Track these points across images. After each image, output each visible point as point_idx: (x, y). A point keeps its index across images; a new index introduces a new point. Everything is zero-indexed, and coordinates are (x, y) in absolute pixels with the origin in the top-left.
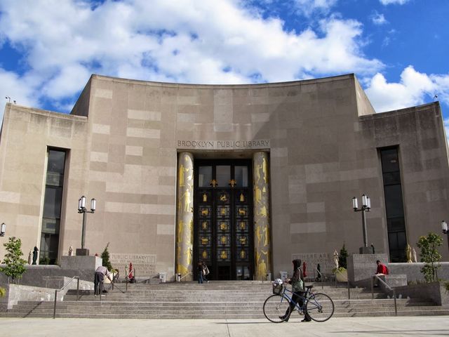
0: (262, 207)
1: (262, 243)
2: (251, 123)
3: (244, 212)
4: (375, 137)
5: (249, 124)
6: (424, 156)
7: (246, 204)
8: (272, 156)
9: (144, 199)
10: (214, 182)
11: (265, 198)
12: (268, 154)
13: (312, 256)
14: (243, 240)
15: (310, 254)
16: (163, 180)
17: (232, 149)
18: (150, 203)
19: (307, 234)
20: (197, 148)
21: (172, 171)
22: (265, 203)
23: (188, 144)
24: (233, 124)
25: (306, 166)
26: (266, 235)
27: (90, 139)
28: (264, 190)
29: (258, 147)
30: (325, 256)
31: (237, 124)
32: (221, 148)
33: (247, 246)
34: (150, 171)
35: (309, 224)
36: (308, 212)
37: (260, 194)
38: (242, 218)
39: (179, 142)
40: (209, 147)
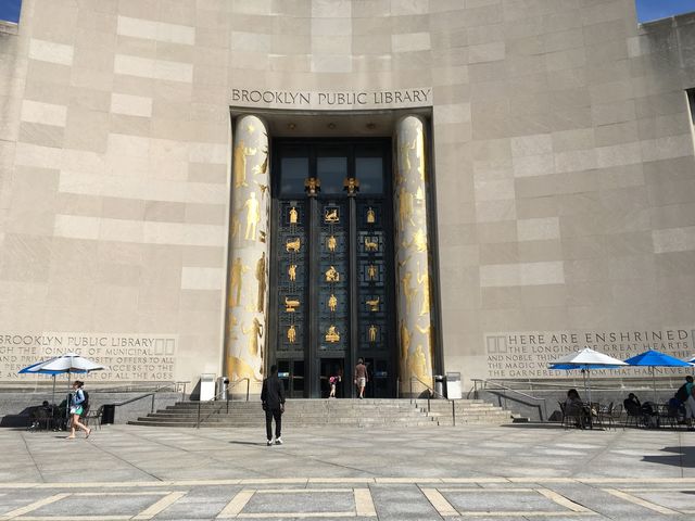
0: (414, 229)
2: (391, 53)
3: (375, 245)
4: (683, 66)
5: (388, 57)
7: (379, 229)
8: (436, 122)
9: (153, 211)
10: (312, 184)
11: (422, 213)
12: (427, 119)
13: (532, 339)
14: (372, 303)
15: (527, 334)
16: (198, 172)
17: (350, 107)
18: (166, 221)
20: (274, 105)
21: (221, 153)
22: (420, 222)
23: (255, 96)
24: (351, 57)
25: (513, 140)
27: (21, 71)
28: (420, 195)
29: (407, 104)
31: (362, 57)
32: (325, 107)
33: (382, 315)
34: (168, 150)
36: (520, 239)
37: (410, 204)
38: (371, 257)
39: (235, 92)
40: (300, 105)
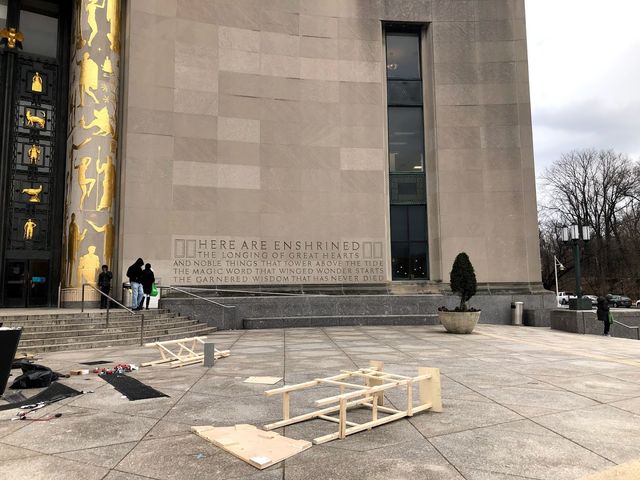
0: (99, 108)
1: (91, 201)
3: (41, 121)
6: (478, 53)
7: (48, 102)
11: (109, 89)
13: (223, 244)
15: (218, 239)
19: (214, 190)
22: (107, 100)
25: (221, 29)
26: (106, 184)
28: (108, 66)
30: (254, 245)
33: (45, 208)
35: (221, 167)
36: (219, 138)
37: (93, 75)
38: (34, 135)
